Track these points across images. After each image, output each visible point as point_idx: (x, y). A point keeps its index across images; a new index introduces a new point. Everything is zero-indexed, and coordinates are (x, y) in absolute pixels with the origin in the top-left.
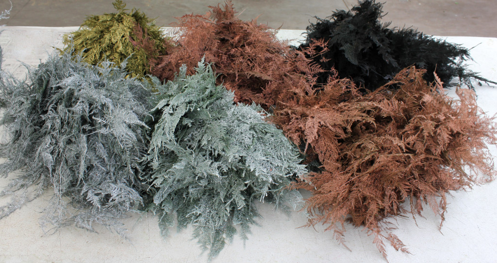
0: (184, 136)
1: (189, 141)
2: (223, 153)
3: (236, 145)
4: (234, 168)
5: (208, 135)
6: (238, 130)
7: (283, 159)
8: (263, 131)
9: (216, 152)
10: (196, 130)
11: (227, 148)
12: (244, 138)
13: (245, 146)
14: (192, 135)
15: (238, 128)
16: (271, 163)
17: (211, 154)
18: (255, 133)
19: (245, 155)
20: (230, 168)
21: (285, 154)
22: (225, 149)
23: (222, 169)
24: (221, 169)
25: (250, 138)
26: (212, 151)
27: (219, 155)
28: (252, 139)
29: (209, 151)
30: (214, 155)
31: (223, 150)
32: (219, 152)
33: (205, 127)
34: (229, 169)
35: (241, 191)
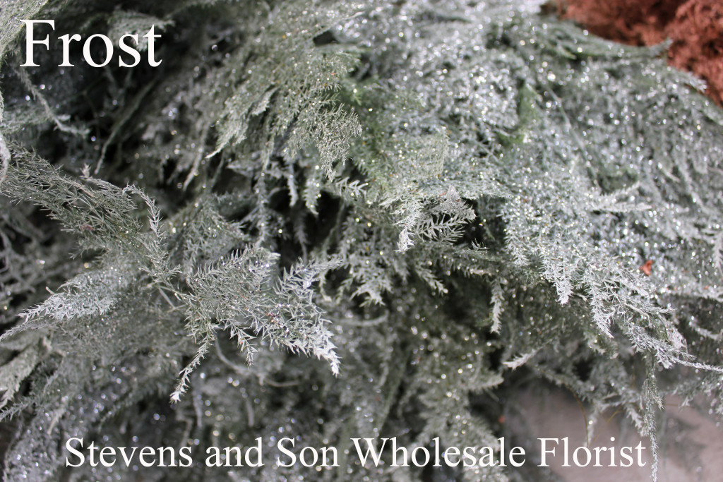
0: (137, 114)
1: (167, 139)
2: (355, 189)
3: (426, 131)
4: (428, 276)
5: (250, 89)
6: (426, 54)
7: (696, 199)
8: (560, 50)
9: (313, 187)
10: (201, 78)
11: (376, 153)
12: (465, 92)
13: (481, 137)
14: (182, 108)
15: (419, 45)
16: (640, 229)
17: (280, 202)
18: (519, 62)
19: (494, 190)
20: (404, 274)
21: (702, 170)
22: (362, 163)
23: (357, 284)
24: (348, 283)
25: (502, 92)
26: (284, 181)
27: (328, 202)
28: (512, 93)
29: (271, 183)
30: (301, 203)
31: (354, 173)
32: (329, 187)
33: (241, 55)
34: (396, 279)
35: (471, 395)
